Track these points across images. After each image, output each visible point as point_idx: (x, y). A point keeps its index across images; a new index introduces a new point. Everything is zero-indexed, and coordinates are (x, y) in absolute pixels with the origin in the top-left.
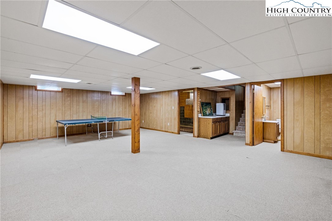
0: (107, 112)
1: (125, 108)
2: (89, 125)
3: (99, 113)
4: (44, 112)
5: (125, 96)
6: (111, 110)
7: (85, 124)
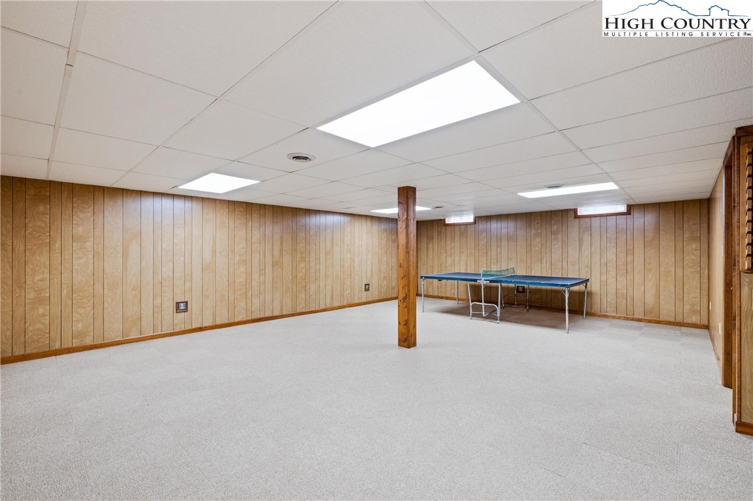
0: (565, 263)
1: (630, 252)
2: (521, 289)
3: (544, 265)
4: (453, 258)
5: (628, 212)
6: (577, 256)
7: (512, 285)
